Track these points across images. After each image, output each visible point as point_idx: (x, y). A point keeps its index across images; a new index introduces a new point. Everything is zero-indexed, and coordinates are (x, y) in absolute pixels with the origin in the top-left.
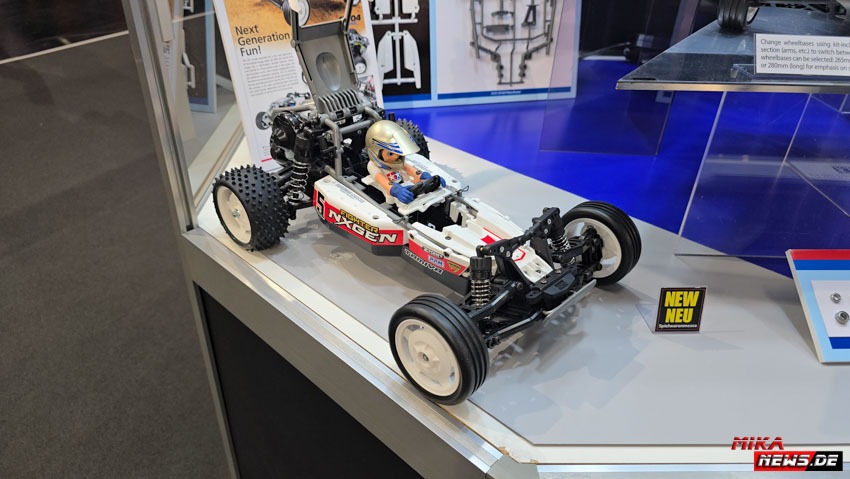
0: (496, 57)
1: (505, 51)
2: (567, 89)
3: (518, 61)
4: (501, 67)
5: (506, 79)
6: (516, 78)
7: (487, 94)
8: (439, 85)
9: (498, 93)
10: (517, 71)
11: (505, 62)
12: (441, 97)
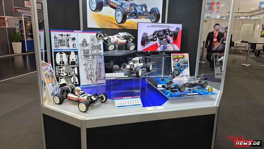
0: (91, 79)
1: (93, 78)
2: (104, 83)
3: (95, 80)
4: (92, 81)
5: (93, 82)
6: (95, 82)
7: (90, 85)
8: (82, 84)
9: (92, 85)
10: (95, 81)
11: (93, 80)
12: (82, 86)
